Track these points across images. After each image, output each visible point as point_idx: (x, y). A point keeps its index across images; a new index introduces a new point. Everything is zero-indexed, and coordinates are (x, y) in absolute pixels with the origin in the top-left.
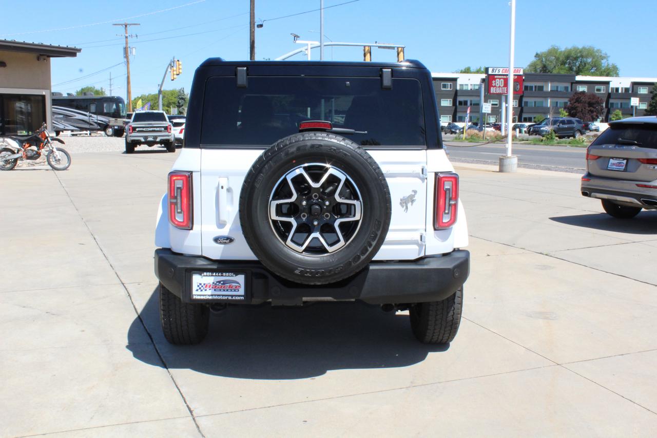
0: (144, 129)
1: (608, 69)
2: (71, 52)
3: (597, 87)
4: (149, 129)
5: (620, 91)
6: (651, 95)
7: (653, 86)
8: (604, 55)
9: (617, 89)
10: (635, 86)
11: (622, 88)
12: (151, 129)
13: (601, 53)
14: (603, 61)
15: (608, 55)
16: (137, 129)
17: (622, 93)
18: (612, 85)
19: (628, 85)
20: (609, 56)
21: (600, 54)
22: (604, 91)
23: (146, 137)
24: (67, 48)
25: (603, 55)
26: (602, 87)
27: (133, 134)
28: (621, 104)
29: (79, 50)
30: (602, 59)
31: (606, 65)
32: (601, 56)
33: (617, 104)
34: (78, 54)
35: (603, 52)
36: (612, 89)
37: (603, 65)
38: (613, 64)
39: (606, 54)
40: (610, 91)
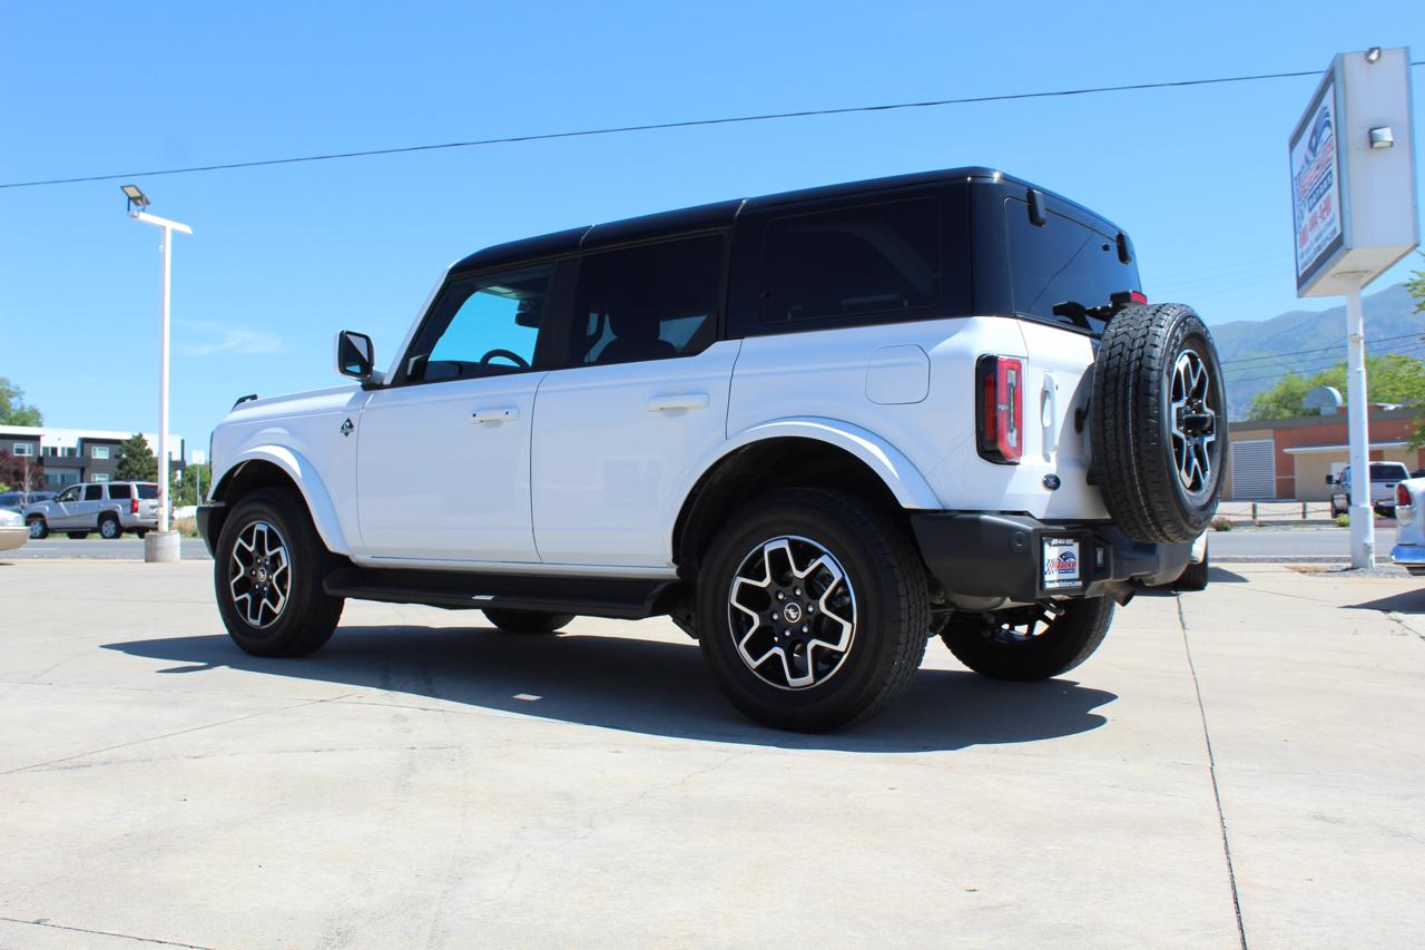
1: (23, 415)
3: (17, 445)
5: (59, 454)
6: (117, 461)
7: (119, 446)
8: (15, 390)
9: (54, 450)
10: (86, 445)
11: (63, 449)
13: (8, 385)
14: (13, 400)
15: (22, 389)
17: (63, 458)
18: (44, 443)
19: (74, 444)
20: (23, 393)
21: (7, 387)
22: (29, 452)
25: (11, 389)
26: (27, 446)
28: (63, 477)
30: (11, 397)
31: (18, 407)
32: (8, 391)
33: (56, 477)
35: (13, 384)
36: (46, 449)
37: (13, 407)
38: (31, 407)
39: (18, 388)
40: (41, 454)
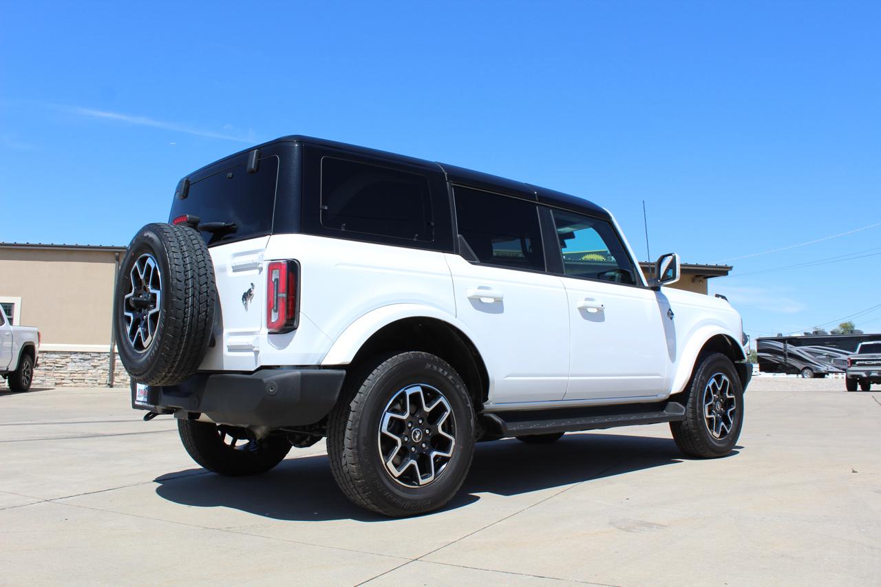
0: (866, 363)
2: (722, 271)
4: (872, 363)
12: (875, 362)
16: (857, 363)
23: (868, 372)
24: (716, 267)
27: (853, 368)
29: (731, 268)
34: (729, 272)
